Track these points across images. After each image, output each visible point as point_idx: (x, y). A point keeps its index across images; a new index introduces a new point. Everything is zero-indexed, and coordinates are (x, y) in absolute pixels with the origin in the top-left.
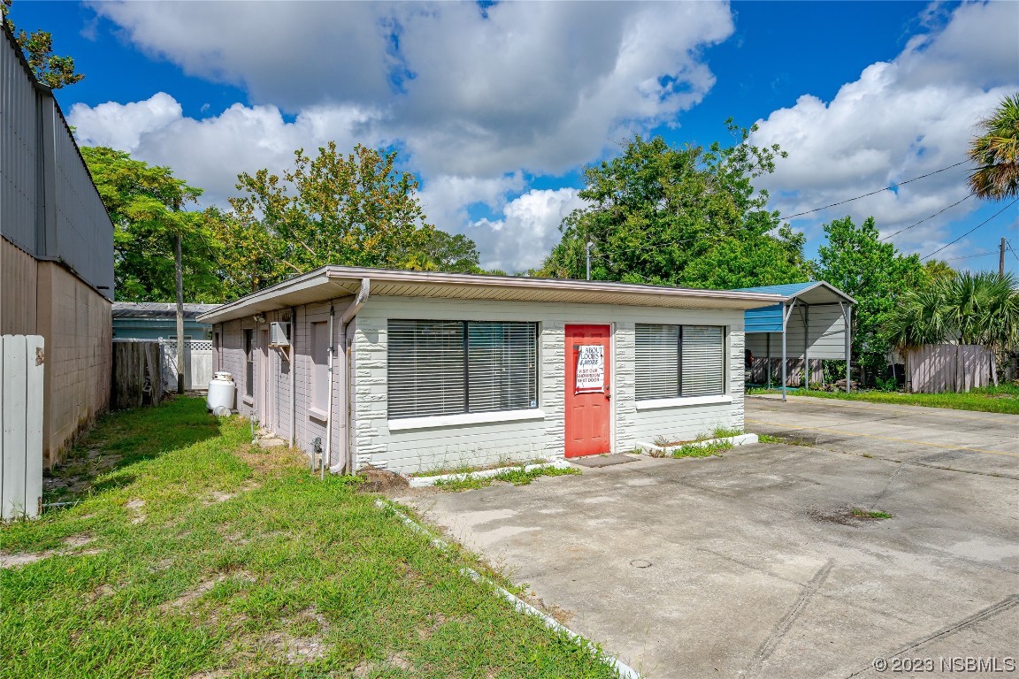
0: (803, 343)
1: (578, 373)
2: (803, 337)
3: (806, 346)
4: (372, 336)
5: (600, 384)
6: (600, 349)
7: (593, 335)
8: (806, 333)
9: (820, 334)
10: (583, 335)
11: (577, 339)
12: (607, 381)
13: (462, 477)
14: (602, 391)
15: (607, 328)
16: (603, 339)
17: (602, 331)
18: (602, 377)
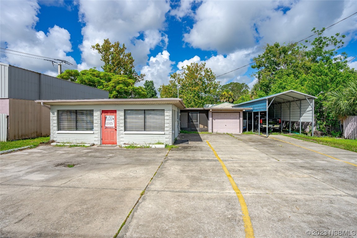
0: (299, 115)
1: (106, 123)
2: (299, 113)
3: (300, 116)
4: (53, 113)
5: (113, 126)
6: (113, 117)
7: (111, 113)
8: (300, 111)
9: (305, 112)
10: (107, 113)
11: (106, 114)
12: (116, 125)
13: (62, 144)
14: (114, 128)
15: (116, 111)
16: (114, 114)
17: (114, 112)
18: (114, 124)
